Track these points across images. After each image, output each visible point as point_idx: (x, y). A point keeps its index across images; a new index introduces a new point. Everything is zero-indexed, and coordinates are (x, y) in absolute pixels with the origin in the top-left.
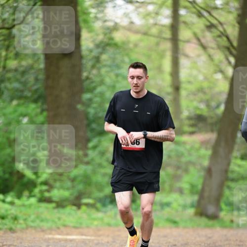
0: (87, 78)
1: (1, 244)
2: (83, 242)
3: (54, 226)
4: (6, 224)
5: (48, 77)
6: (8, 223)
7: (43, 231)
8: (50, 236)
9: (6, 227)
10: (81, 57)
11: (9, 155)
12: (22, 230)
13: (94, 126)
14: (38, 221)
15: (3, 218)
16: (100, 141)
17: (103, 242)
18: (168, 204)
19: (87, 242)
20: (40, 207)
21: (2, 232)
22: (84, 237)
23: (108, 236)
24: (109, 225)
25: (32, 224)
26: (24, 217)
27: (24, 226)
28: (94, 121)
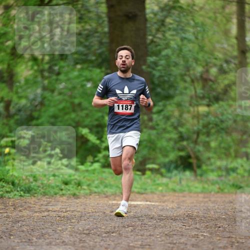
0: (152, 41)
1: (64, 210)
2: (147, 208)
3: (118, 192)
4: (69, 190)
5: (112, 41)
6: (71, 188)
7: (107, 197)
8: (114, 202)
9: (69, 192)
10: (146, 20)
11: (73, 120)
12: (85, 196)
13: (159, 90)
14: (102, 187)
15: (66, 183)
16: (165, 106)
17: (168, 208)
18: (234, 170)
19: (152, 208)
20: (104, 172)
21: (65, 197)
22: (148, 203)
23: (173, 202)
24: (174, 191)
25: (96, 190)
26: (88, 183)
27: (88, 191)
28: (159, 85)
